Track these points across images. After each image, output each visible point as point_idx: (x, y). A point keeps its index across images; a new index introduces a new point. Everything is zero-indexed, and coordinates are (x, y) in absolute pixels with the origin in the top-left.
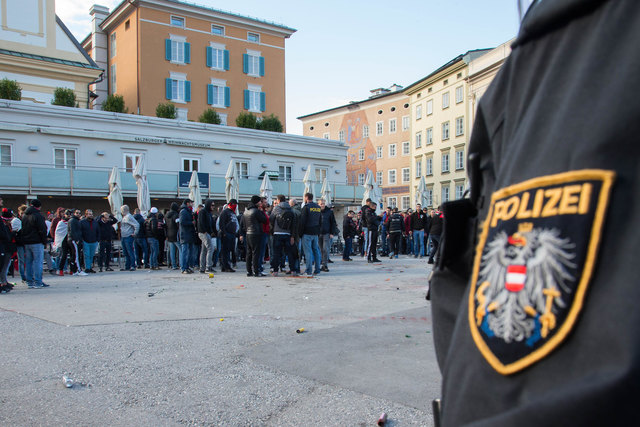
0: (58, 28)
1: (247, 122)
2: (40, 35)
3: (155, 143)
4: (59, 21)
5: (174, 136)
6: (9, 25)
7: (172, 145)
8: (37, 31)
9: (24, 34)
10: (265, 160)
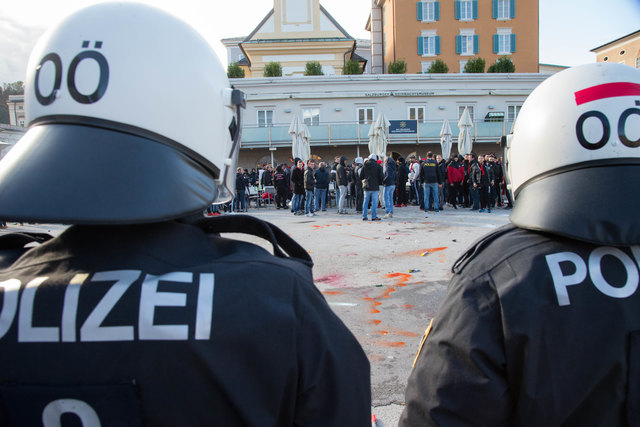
0: (322, 14)
1: (476, 67)
2: (309, 22)
3: (385, 97)
4: (322, 9)
5: (401, 88)
6: (288, 20)
7: (398, 96)
8: (306, 20)
9: (297, 24)
10: (492, 102)
